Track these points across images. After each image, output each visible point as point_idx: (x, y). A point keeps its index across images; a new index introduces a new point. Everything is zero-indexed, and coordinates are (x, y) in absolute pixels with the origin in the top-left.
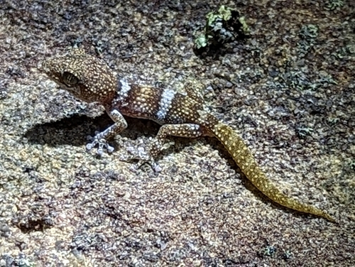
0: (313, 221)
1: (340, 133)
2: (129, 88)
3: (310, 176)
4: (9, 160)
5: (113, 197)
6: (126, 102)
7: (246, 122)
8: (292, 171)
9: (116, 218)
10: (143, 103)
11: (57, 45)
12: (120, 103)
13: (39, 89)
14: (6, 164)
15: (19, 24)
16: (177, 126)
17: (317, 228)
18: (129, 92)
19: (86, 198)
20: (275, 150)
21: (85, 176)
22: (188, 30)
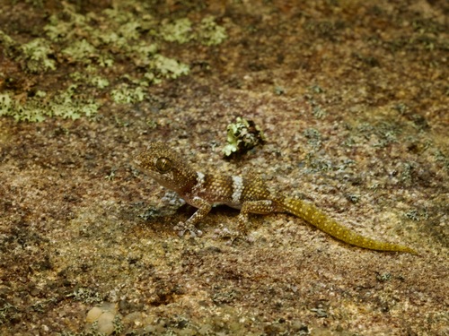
0: (401, 256)
1: (383, 195)
2: (203, 176)
3: (377, 227)
4: (110, 257)
5: (227, 264)
6: (204, 187)
7: (303, 198)
8: (361, 227)
9: (238, 279)
10: (218, 187)
11: (93, 177)
12: (198, 189)
13: (101, 207)
14: (110, 261)
15: (50, 168)
16: (255, 203)
17: (407, 261)
18: (205, 178)
19: (201, 270)
20: (338, 214)
21: (190, 255)
22: (206, 148)
